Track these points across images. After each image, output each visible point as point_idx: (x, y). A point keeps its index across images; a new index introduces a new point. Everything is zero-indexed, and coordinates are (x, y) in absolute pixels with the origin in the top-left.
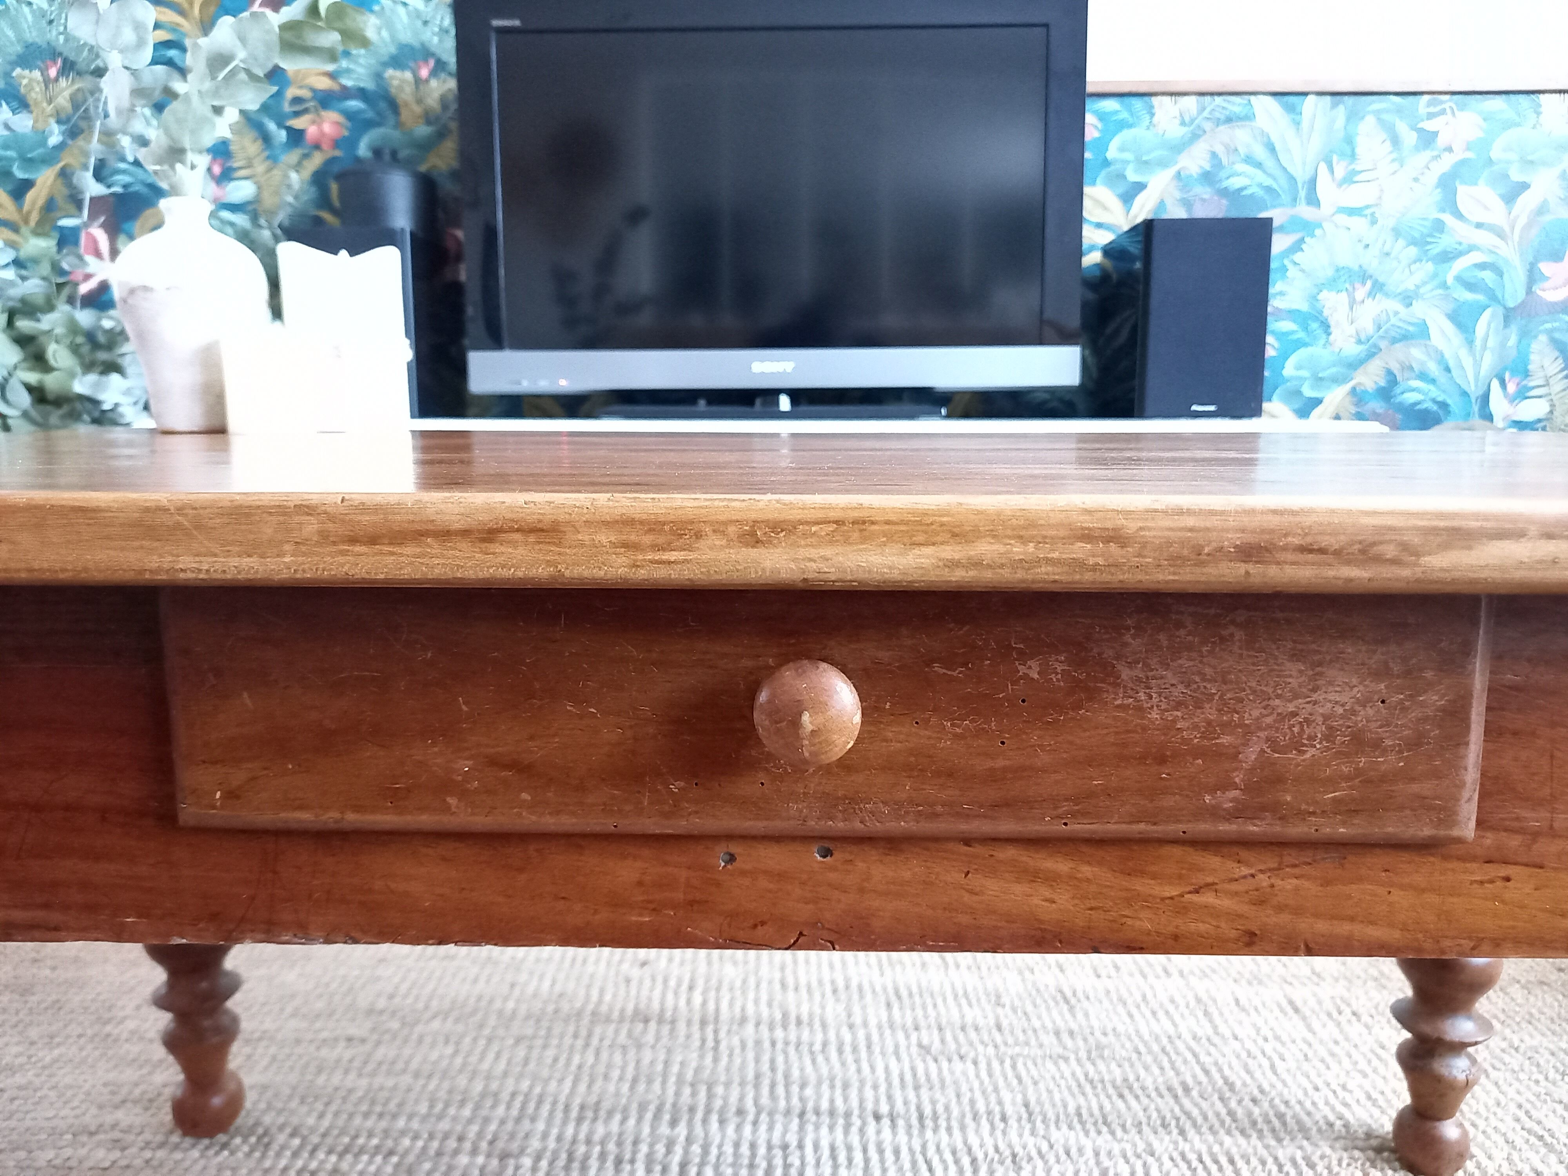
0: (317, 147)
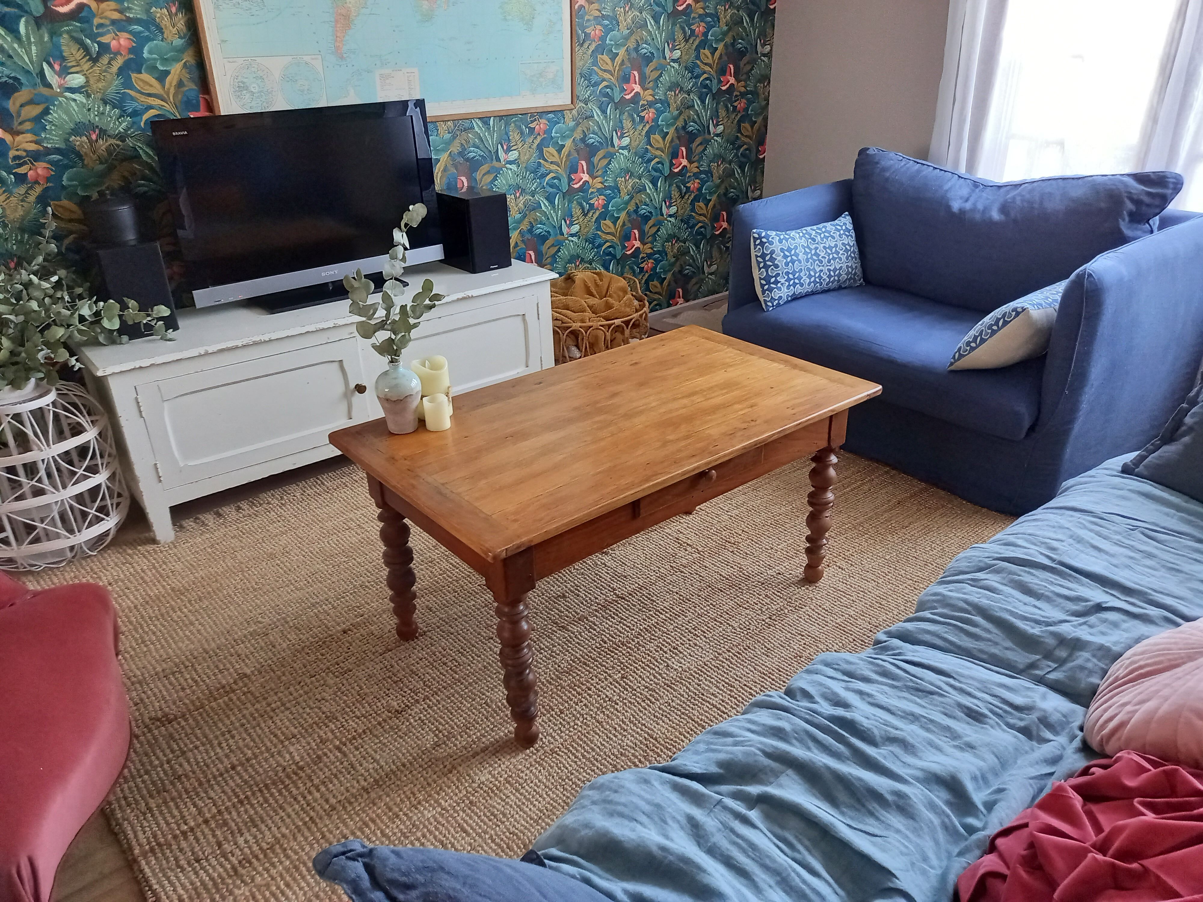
0: (36, 182)
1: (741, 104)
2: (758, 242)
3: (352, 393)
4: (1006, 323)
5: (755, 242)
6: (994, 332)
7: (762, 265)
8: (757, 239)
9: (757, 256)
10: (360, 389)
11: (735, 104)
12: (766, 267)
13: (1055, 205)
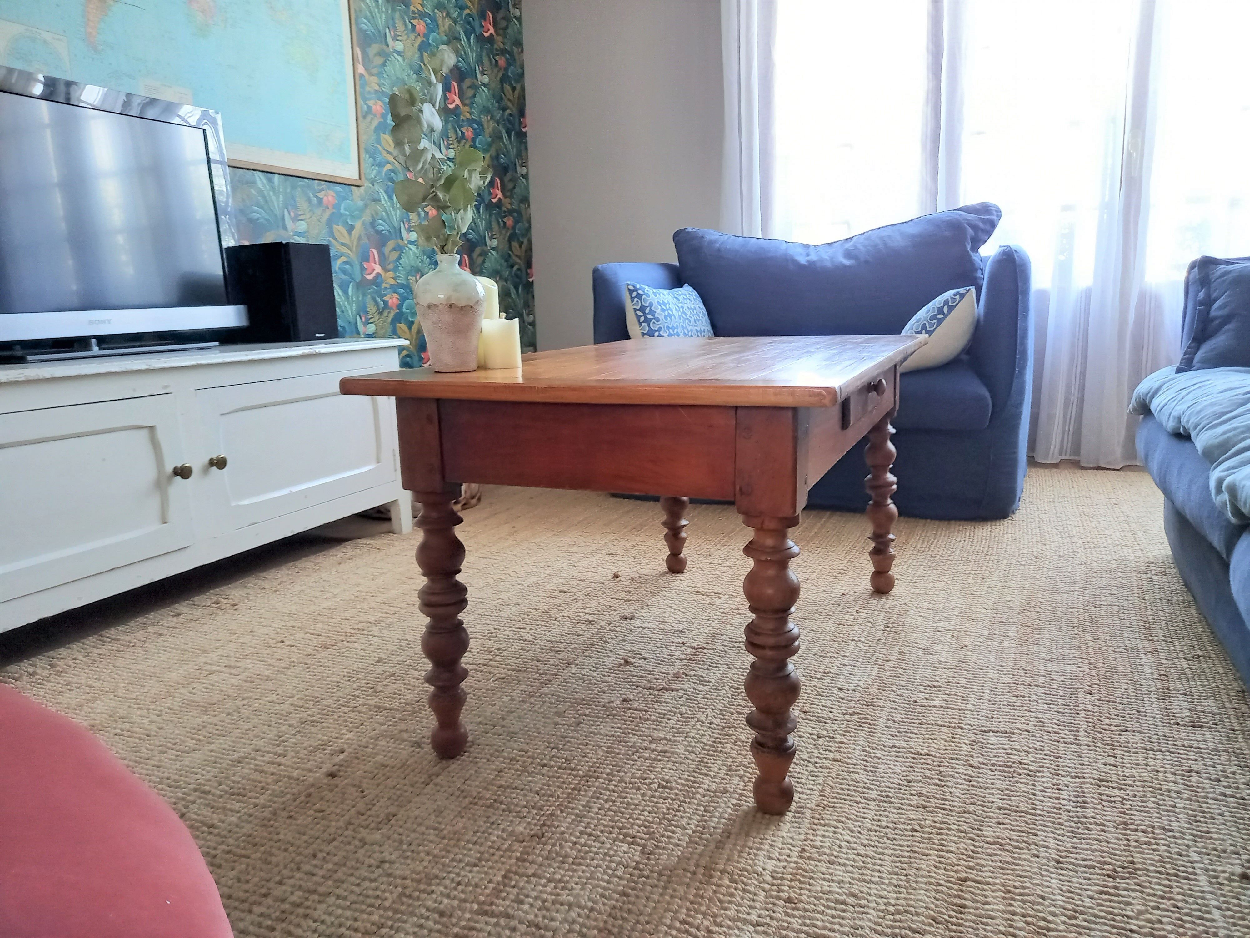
1: (509, 221)
2: (634, 294)
3: (169, 479)
4: (951, 309)
5: (631, 294)
6: (940, 321)
7: (642, 319)
8: (634, 291)
9: (635, 310)
10: (183, 472)
11: (505, 220)
12: (647, 321)
13: (898, 242)
